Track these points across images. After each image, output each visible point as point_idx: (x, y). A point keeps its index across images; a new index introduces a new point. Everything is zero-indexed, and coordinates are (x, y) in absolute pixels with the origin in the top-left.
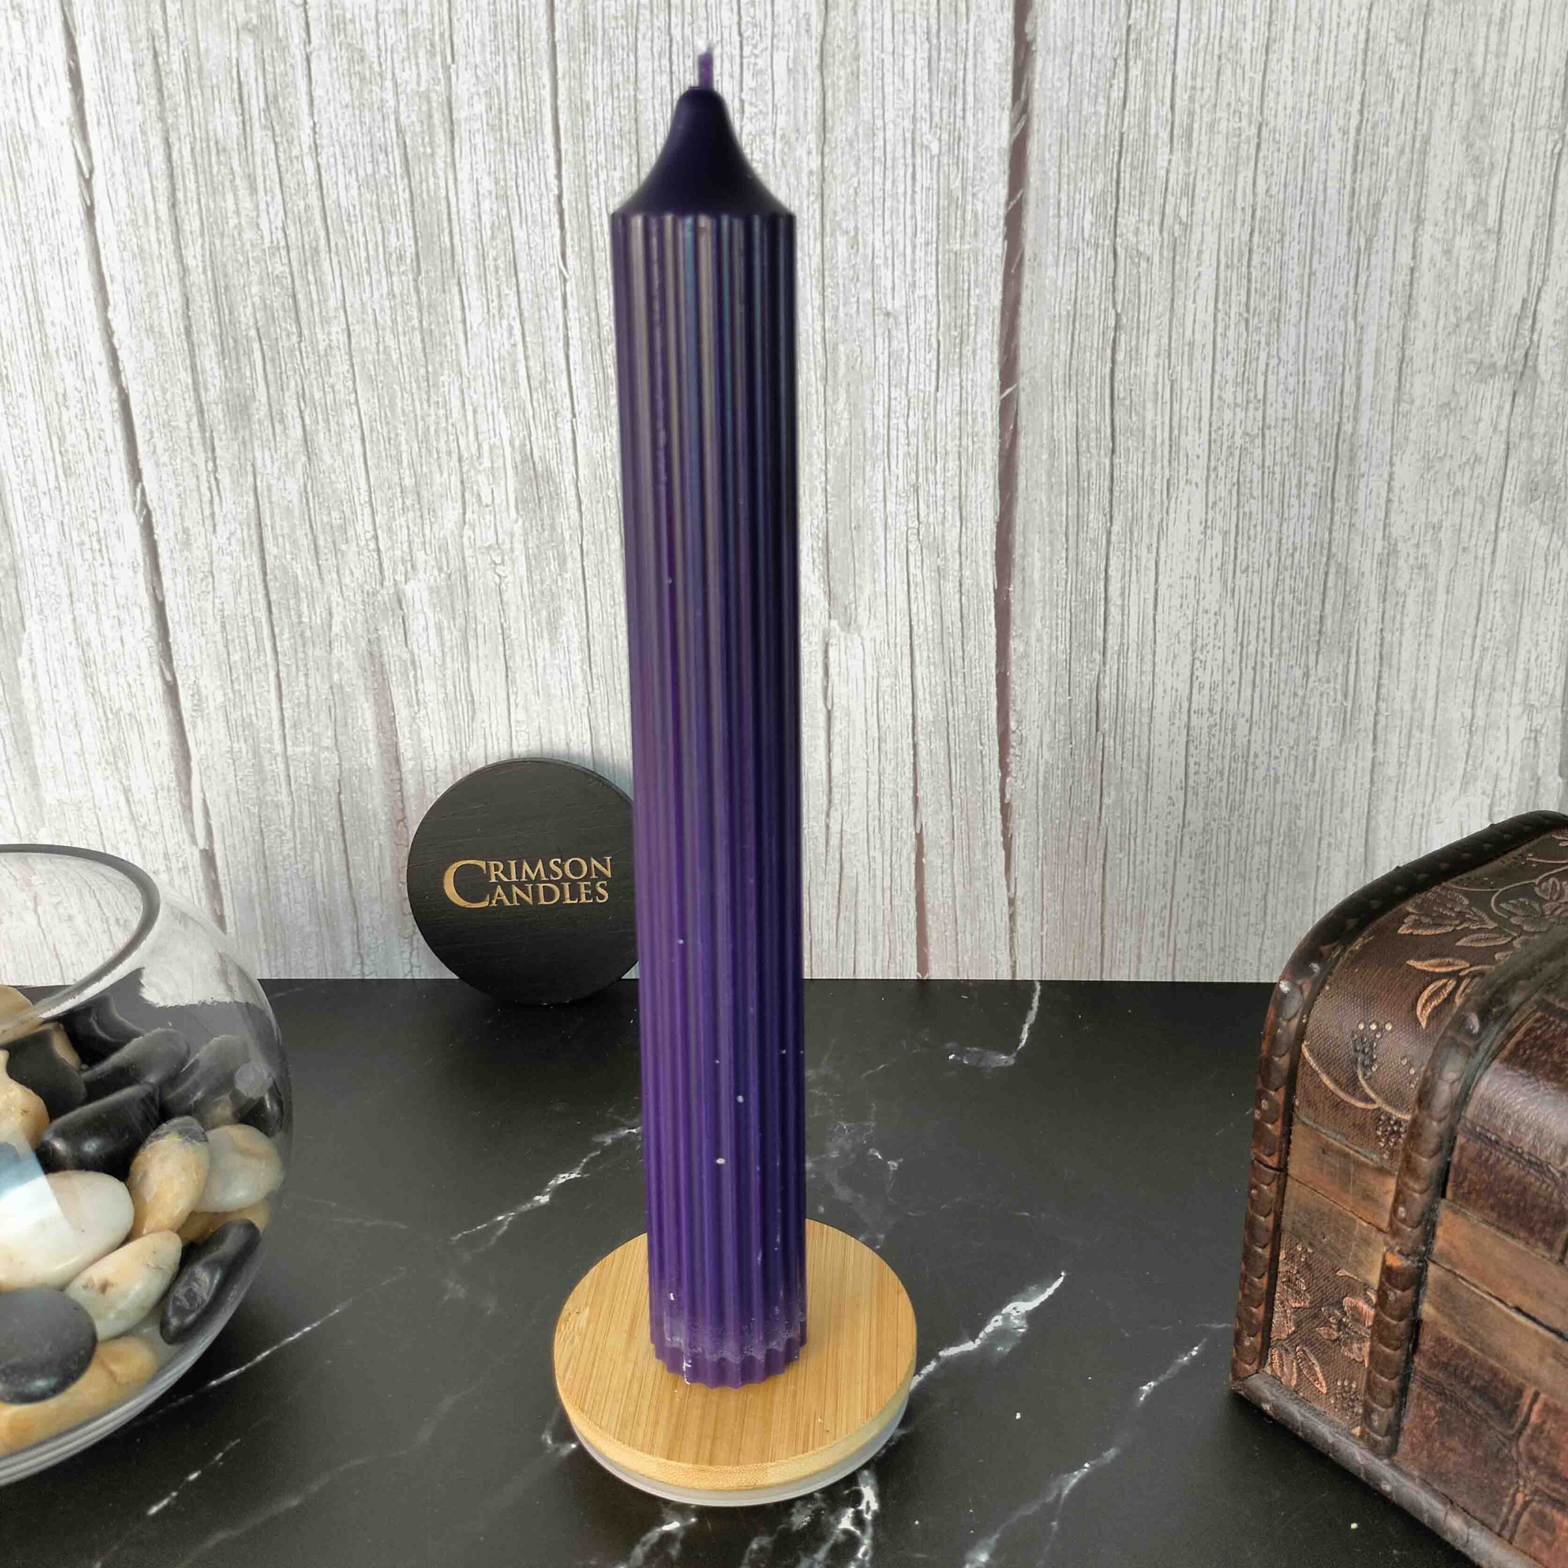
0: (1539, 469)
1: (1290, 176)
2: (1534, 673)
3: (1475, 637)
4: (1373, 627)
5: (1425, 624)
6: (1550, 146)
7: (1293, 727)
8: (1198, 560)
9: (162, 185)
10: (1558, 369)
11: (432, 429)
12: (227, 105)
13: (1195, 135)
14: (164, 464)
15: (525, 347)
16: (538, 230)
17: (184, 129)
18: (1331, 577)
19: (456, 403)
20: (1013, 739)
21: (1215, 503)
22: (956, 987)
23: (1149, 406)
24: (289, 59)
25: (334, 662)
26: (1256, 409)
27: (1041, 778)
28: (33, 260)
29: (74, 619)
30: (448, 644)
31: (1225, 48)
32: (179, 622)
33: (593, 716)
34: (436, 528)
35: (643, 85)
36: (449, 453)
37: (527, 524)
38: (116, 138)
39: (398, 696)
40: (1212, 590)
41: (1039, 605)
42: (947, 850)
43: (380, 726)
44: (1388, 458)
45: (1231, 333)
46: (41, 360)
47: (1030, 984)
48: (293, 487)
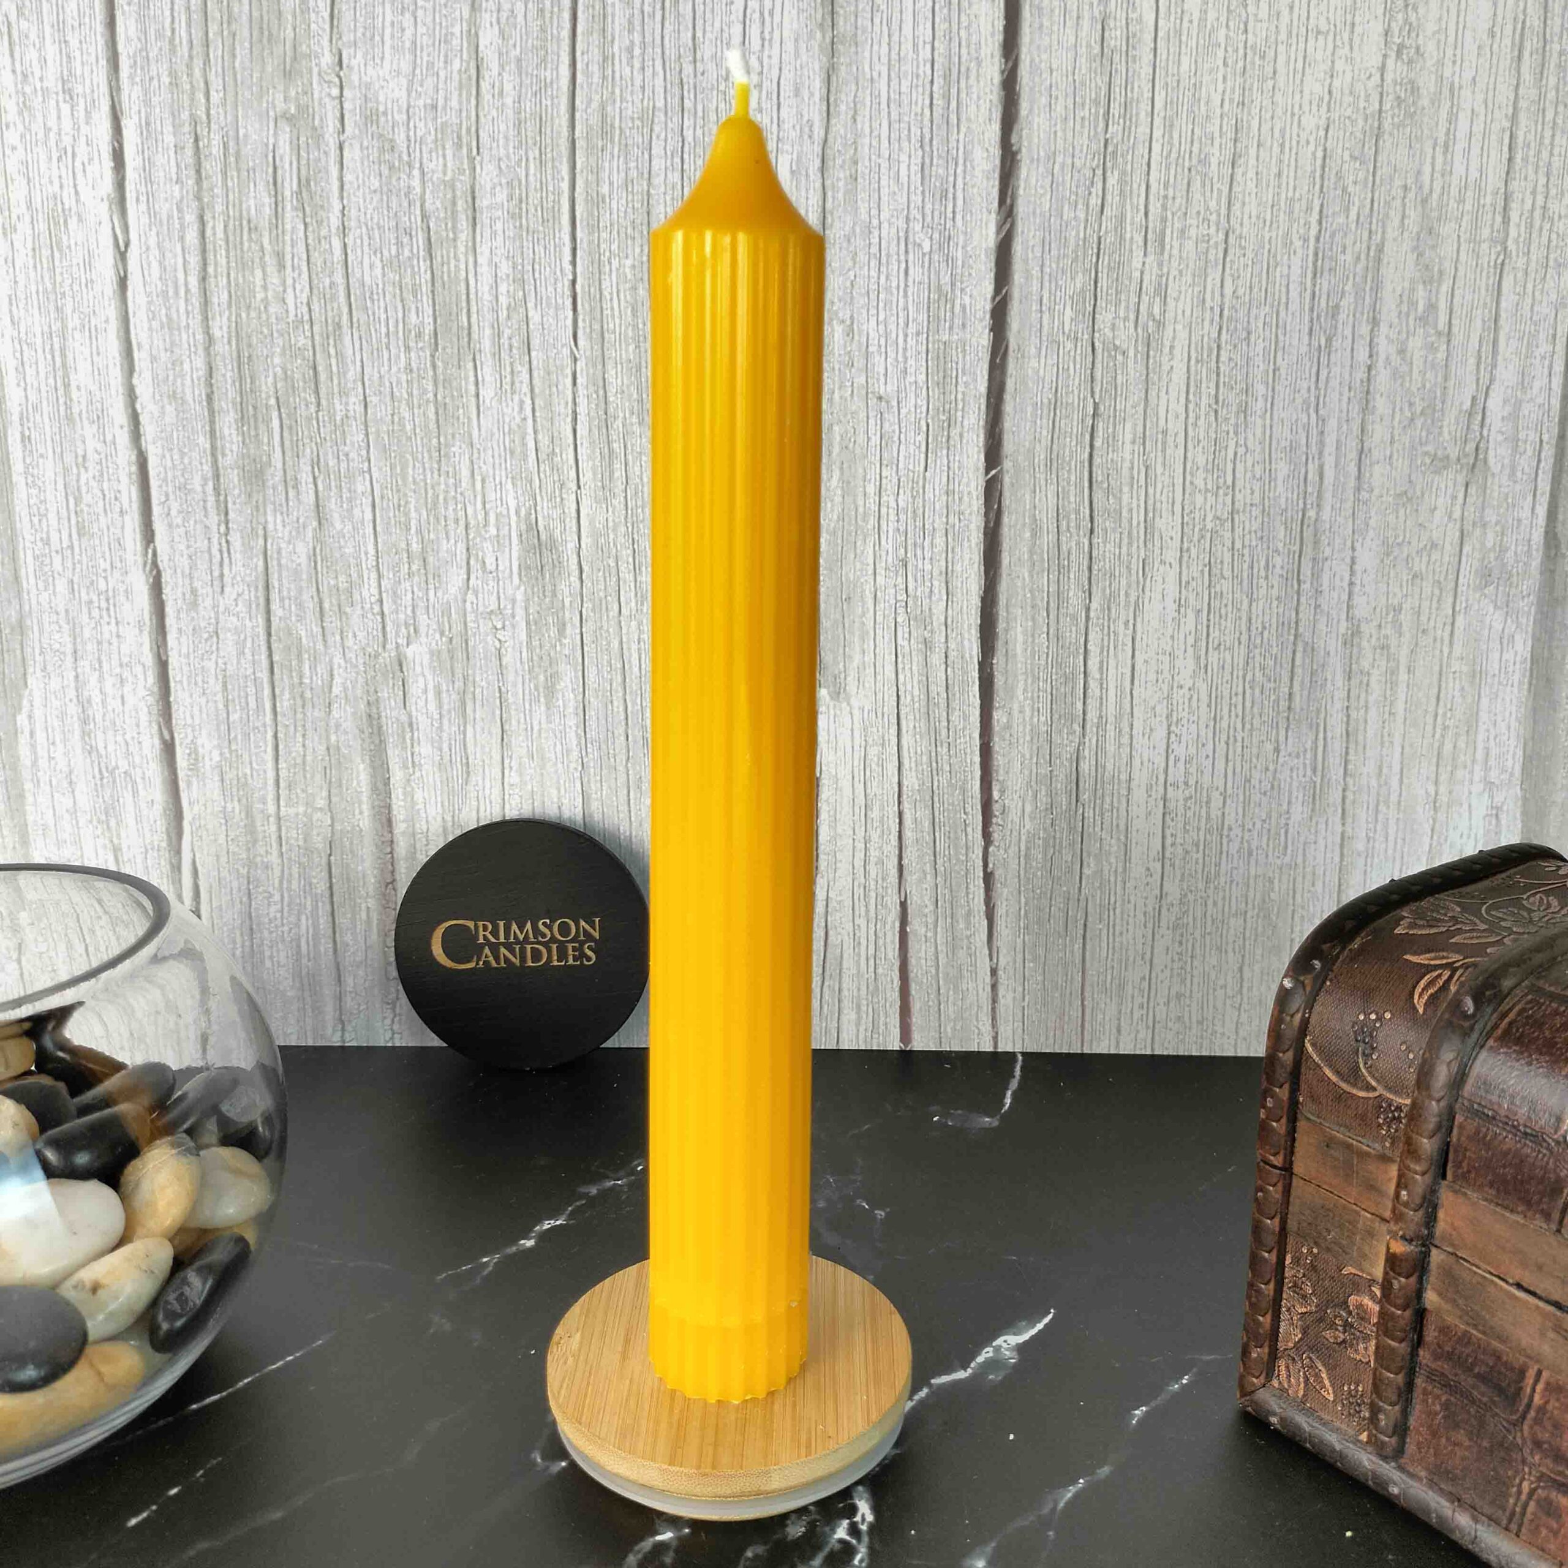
0: (1492, 555)
1: (1255, 280)
2: (1494, 752)
3: (1436, 715)
4: (1338, 705)
5: (1388, 703)
6: (1493, 257)
7: (1265, 800)
8: (1172, 637)
9: (194, 260)
10: (1506, 461)
11: (441, 498)
12: (261, 186)
13: (1168, 240)
14: (178, 526)
15: (534, 421)
16: (552, 312)
17: (219, 208)
18: (1299, 655)
19: (465, 473)
20: (996, 808)
21: (1188, 583)
22: (937, 1058)
23: (1126, 489)
24: (323, 147)
25: (332, 723)
26: (1226, 495)
27: (1023, 848)
28: (64, 327)
29: (77, 677)
30: (446, 707)
31: (1194, 161)
32: (181, 682)
33: (585, 780)
34: (440, 594)
35: (658, 181)
36: (457, 521)
37: (529, 591)
38: (152, 213)
39: (394, 756)
40: (1186, 666)
41: (1021, 678)
42: (930, 920)
43: (374, 789)
44: (1349, 543)
45: (1201, 422)
46: (64, 422)
47: (1011, 1056)
48: (303, 550)
